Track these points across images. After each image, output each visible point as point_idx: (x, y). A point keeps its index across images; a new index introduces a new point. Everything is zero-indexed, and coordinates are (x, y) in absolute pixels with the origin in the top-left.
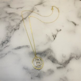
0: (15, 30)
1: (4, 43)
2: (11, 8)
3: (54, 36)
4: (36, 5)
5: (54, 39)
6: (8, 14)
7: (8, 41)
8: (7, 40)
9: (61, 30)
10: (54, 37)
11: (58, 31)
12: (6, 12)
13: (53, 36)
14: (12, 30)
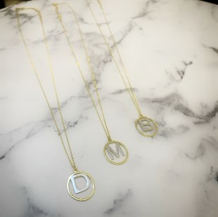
0: (105, 62)
1: (91, 83)
2: (87, 23)
3: (181, 74)
4: (134, 18)
5: (182, 77)
6: (84, 34)
7: (97, 82)
8: (95, 80)
9: (191, 63)
11: (186, 65)
12: (80, 32)
13: (178, 72)
14: (100, 63)
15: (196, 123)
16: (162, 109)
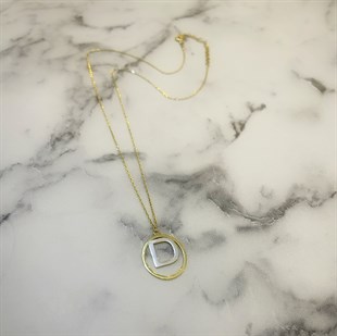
0: (98, 100)
1: (58, 139)
2: (86, 26)
3: (238, 127)
4: (177, 19)
5: (237, 135)
6: (75, 46)
7: (72, 135)
8: (70, 133)
9: (263, 107)
10: (235, 128)
11: (252, 110)
12: (70, 42)
13: (233, 124)
14: (88, 101)
15: (241, 229)
16: (181, 196)
